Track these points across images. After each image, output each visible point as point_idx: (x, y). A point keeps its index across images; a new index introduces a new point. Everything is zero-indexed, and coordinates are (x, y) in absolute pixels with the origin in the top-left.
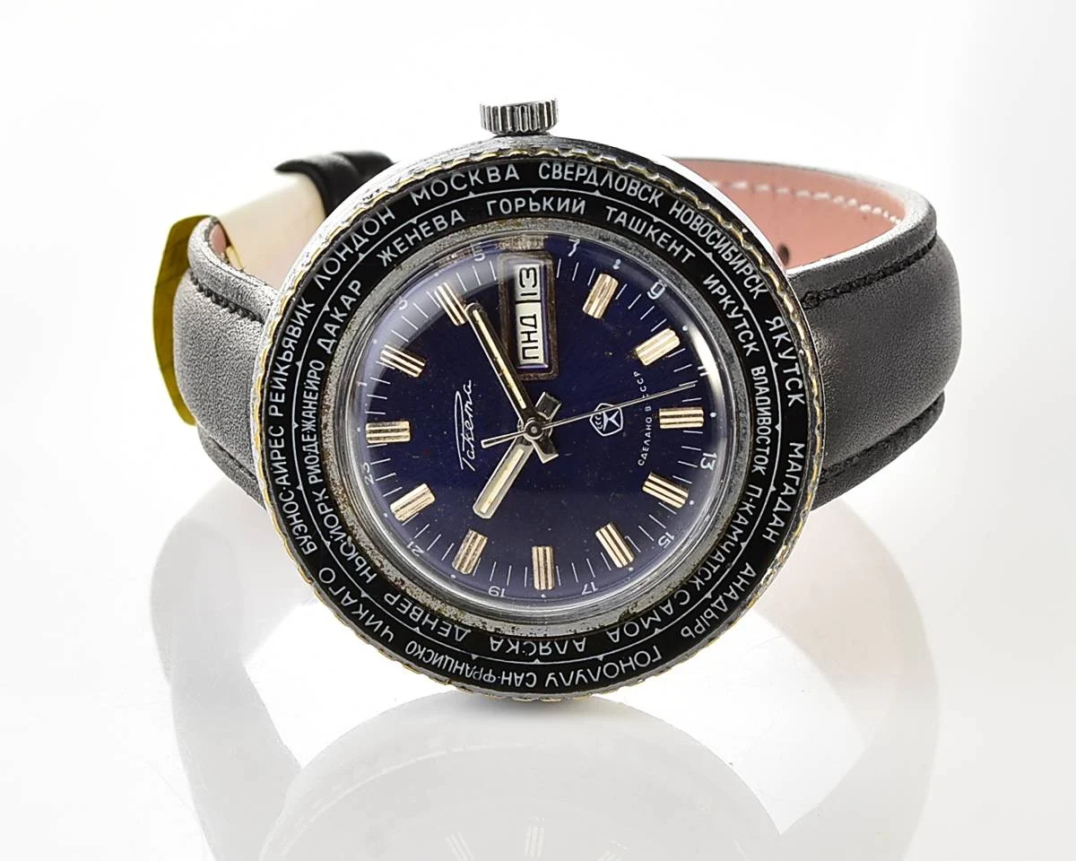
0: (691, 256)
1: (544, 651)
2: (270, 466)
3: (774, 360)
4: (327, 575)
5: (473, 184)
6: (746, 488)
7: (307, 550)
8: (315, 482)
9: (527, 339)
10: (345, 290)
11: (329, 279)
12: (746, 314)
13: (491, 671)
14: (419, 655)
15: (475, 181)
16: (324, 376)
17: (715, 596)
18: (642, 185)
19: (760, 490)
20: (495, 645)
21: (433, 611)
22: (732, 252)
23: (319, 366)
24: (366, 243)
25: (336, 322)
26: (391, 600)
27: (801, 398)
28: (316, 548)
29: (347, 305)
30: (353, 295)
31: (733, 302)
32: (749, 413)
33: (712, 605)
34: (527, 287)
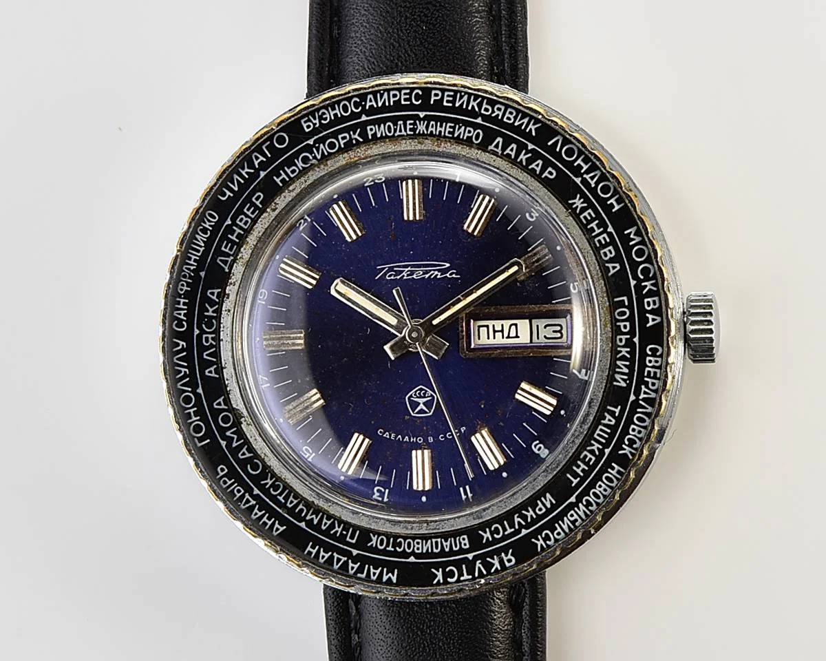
0: (572, 482)
1: (207, 339)
2: (385, 90)
3: (474, 556)
4: (281, 140)
5: (643, 284)
6: (356, 527)
7: (305, 122)
8: (369, 131)
9: (496, 329)
10: (547, 164)
11: (558, 150)
12: (518, 532)
13: (189, 289)
14: (205, 223)
15: (646, 286)
16: (468, 142)
17: (255, 497)
18: (640, 439)
19: (354, 541)
20: (212, 294)
21: (247, 237)
22: (576, 520)
23: (477, 138)
24: (590, 185)
25: (518, 155)
26: (257, 199)
27: (439, 581)
28: (307, 130)
29: (533, 166)
30: (543, 171)
31: (529, 520)
32: (426, 532)
33: (247, 494)
34: (546, 330)
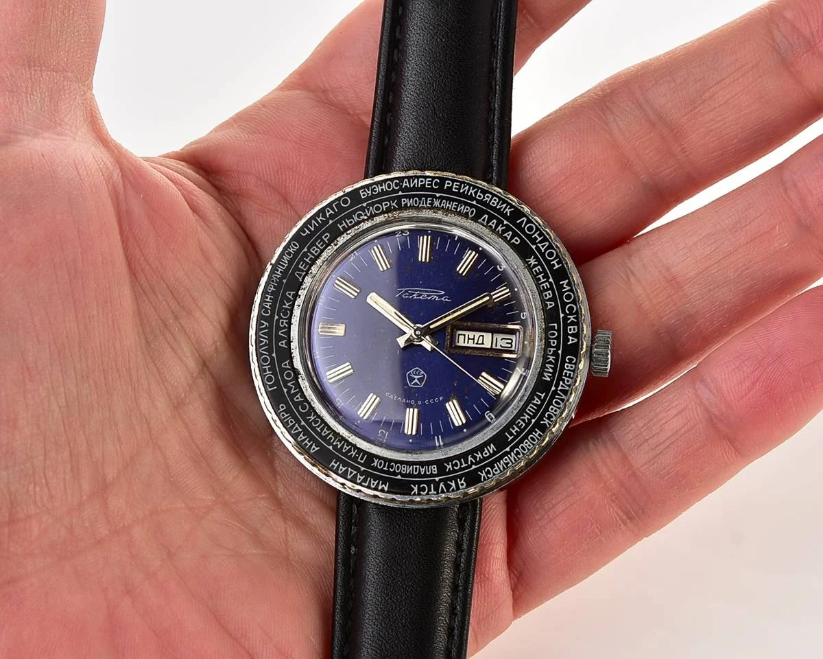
0: (508, 438)
1: (282, 322)
2: (416, 177)
3: (440, 479)
4: (345, 202)
5: (568, 317)
6: (365, 452)
7: (362, 192)
8: (403, 202)
9: (470, 337)
10: (515, 234)
11: (523, 226)
12: (470, 466)
13: (275, 290)
14: (290, 249)
15: (570, 318)
16: (466, 215)
17: (302, 427)
18: (555, 415)
19: (362, 462)
20: (290, 294)
21: (316, 260)
22: (508, 463)
23: (472, 214)
24: (541, 250)
25: (497, 226)
26: (325, 237)
27: (415, 492)
28: (363, 197)
29: (506, 235)
30: (511, 239)
31: (478, 459)
32: (411, 460)
33: (296, 425)
34: (501, 341)
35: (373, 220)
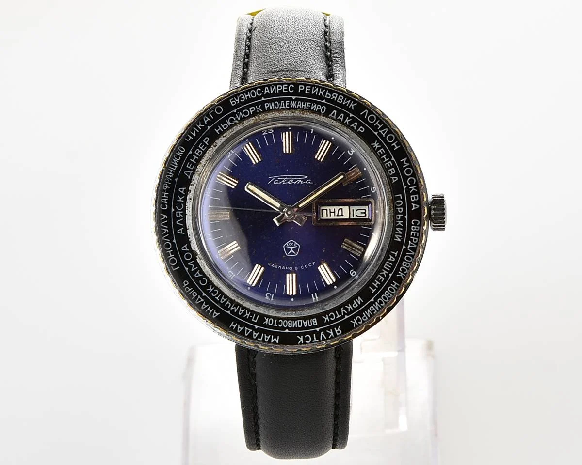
0: (372, 291)
1: (178, 214)
2: (274, 84)
3: (320, 330)
4: (219, 110)
5: (410, 188)
6: (257, 314)
7: (232, 101)
8: (266, 106)
9: (331, 211)
10: (360, 124)
11: (365, 117)
12: (343, 317)
13: (169, 187)
14: (178, 153)
15: (411, 189)
16: (318, 112)
17: (204, 297)
18: (408, 269)
19: (256, 321)
20: (182, 190)
21: (201, 160)
22: (374, 311)
23: (323, 111)
24: (383, 135)
25: (344, 119)
27: (301, 342)
28: (233, 105)
29: (352, 125)
30: (357, 128)
31: (349, 310)
32: (295, 316)
33: (199, 296)
34: (357, 212)
35: (243, 123)
